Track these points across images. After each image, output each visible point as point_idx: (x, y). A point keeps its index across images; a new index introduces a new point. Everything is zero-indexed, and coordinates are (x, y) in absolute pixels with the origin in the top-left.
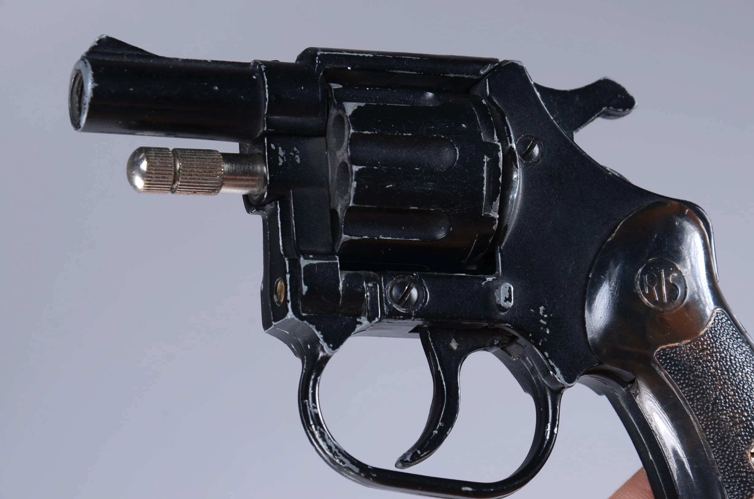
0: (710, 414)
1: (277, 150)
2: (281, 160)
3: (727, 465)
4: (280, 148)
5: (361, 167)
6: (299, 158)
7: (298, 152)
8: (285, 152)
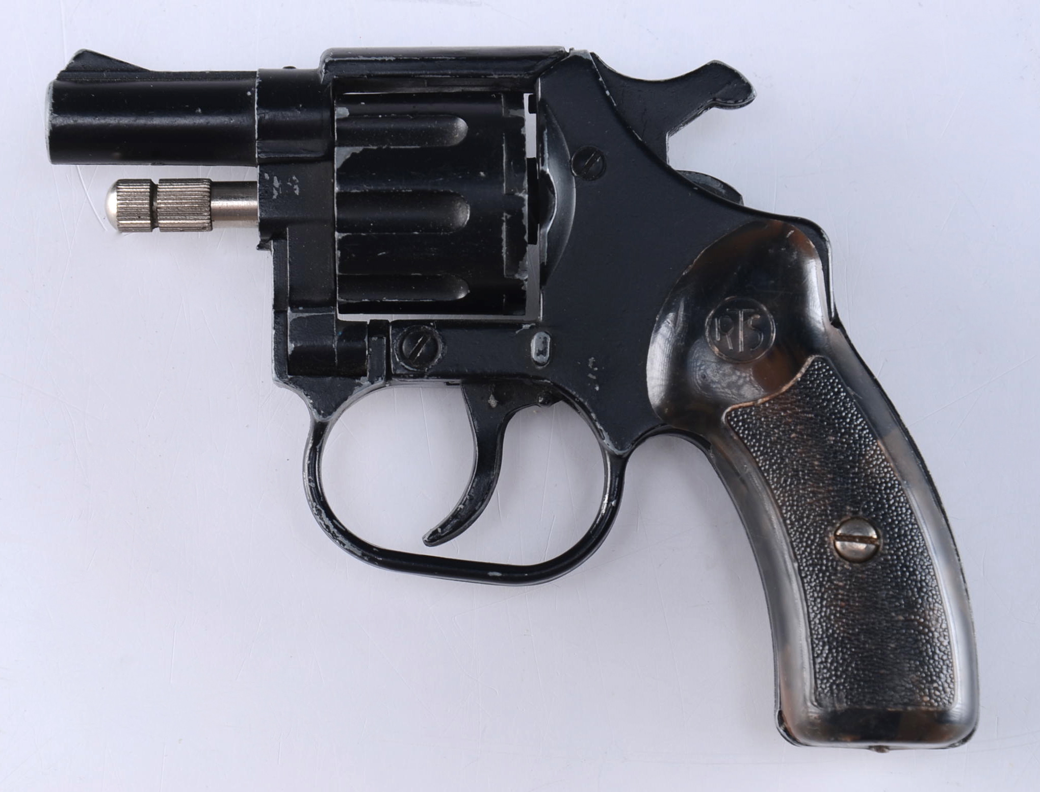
0: (788, 488)
1: (271, 180)
2: (275, 192)
3: (805, 550)
4: (275, 178)
5: (345, 234)
6: (298, 189)
7: (298, 181)
8: (281, 182)
